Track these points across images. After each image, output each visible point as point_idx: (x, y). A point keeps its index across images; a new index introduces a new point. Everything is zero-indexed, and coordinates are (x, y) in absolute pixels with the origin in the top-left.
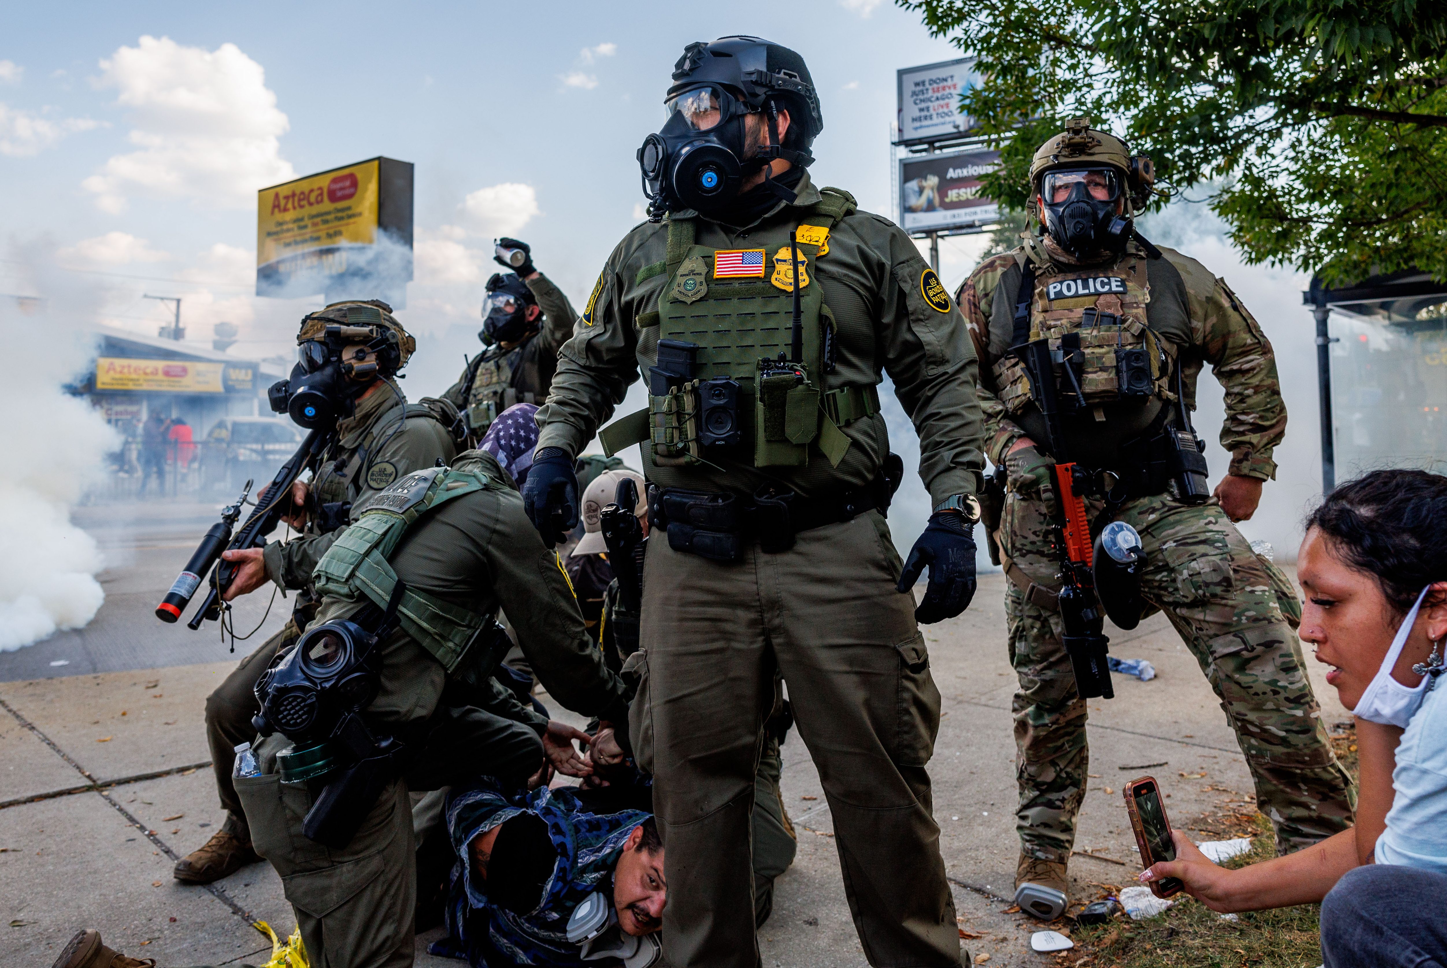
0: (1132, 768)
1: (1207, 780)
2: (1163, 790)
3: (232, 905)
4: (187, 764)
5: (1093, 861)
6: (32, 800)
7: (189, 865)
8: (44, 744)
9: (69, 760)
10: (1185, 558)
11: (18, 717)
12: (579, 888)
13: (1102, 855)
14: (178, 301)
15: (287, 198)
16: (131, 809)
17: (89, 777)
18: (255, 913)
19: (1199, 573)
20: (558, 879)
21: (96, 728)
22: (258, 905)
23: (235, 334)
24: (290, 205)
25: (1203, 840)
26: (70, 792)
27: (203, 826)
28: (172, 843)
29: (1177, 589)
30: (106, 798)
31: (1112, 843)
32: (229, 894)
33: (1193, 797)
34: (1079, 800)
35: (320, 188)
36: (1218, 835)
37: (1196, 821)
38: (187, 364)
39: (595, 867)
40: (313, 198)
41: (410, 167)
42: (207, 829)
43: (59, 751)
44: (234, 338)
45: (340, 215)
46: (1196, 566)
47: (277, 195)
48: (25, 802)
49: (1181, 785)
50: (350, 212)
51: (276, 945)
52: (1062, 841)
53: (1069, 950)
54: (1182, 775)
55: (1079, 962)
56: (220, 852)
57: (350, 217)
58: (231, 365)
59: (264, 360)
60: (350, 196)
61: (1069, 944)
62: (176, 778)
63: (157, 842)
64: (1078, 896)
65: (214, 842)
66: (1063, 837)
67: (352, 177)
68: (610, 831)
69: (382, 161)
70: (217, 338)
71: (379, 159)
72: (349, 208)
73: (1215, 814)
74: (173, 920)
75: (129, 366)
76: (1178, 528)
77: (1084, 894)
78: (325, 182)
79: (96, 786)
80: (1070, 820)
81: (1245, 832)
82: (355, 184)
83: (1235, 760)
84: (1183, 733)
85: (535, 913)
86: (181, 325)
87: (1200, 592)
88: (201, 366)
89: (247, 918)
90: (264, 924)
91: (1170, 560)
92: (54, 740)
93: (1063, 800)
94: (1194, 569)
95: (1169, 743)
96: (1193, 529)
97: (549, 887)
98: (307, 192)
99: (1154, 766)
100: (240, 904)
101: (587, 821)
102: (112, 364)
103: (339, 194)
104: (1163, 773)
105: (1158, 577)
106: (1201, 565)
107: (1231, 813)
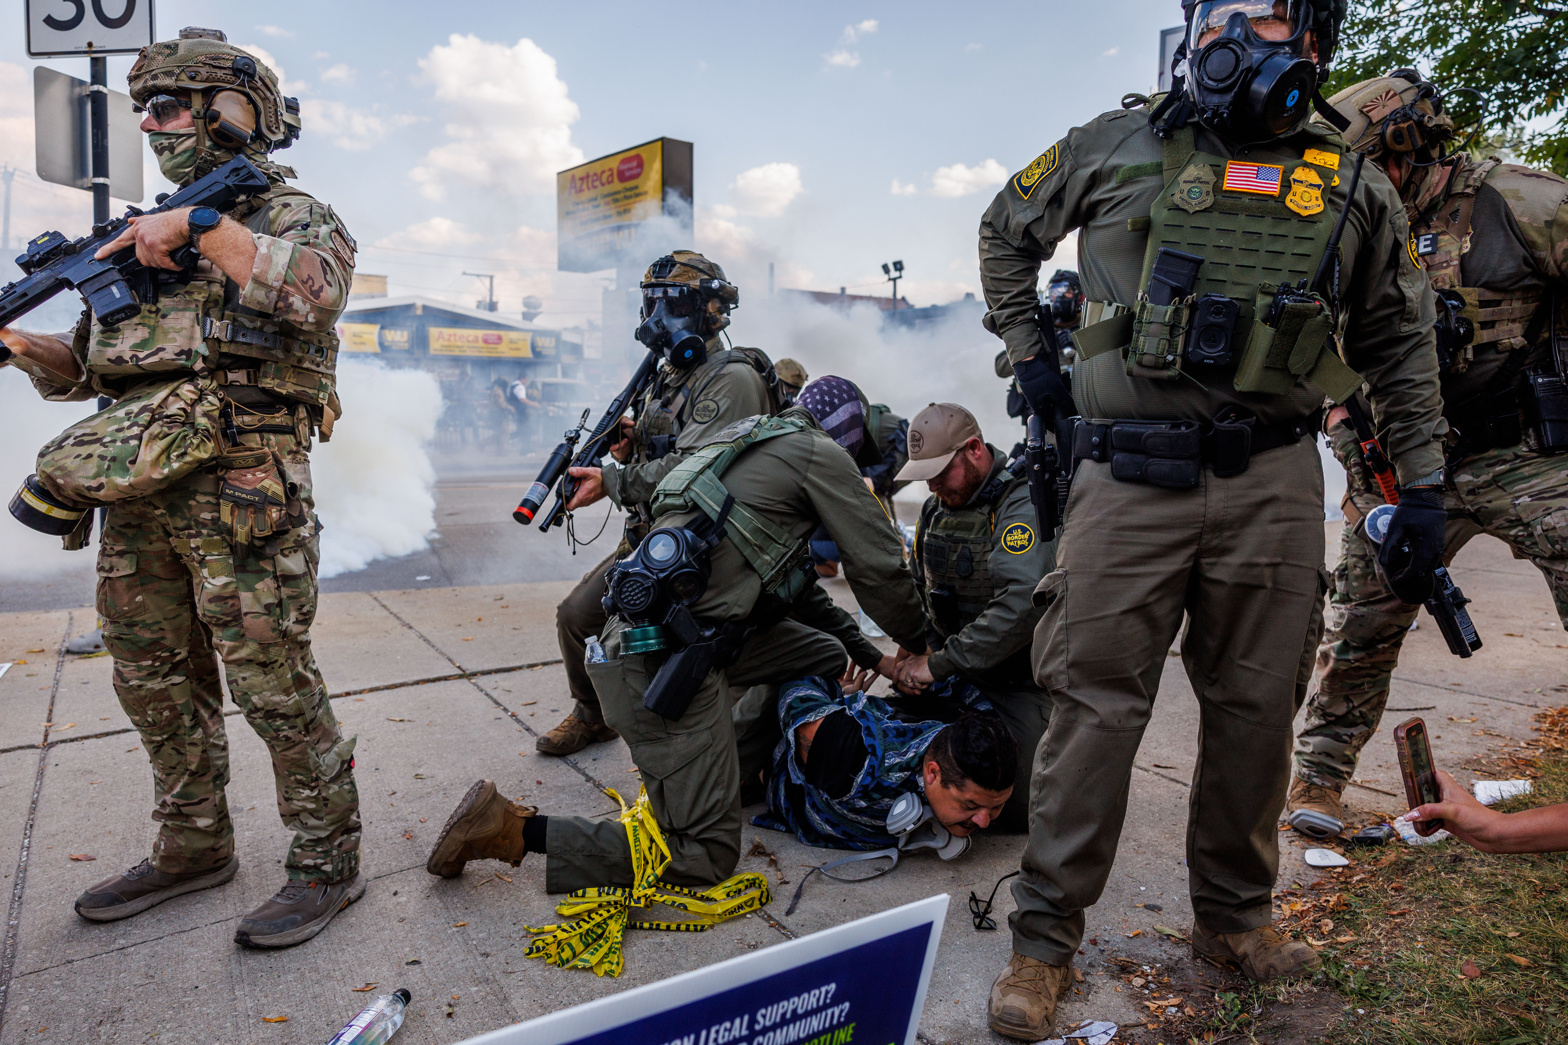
0: (1398, 710)
1: (1478, 725)
2: (1431, 732)
3: (584, 774)
4: (535, 662)
5: (1363, 791)
6: (417, 683)
7: (548, 740)
8: (421, 640)
9: (442, 653)
10: (1540, 513)
11: (398, 618)
12: (885, 784)
13: (1373, 786)
14: (491, 278)
15: (582, 179)
16: (495, 694)
17: (459, 667)
18: (603, 782)
19: (1554, 528)
20: (868, 774)
21: (459, 630)
22: (606, 776)
23: (539, 306)
24: (585, 186)
25: (1478, 779)
26: (446, 678)
27: (553, 711)
28: (530, 723)
29: (1535, 543)
30: (475, 684)
31: (1381, 776)
32: (581, 765)
33: (1465, 739)
34: (1366, 738)
35: (611, 170)
36: (1492, 775)
37: (1468, 762)
38: (502, 333)
39: (901, 768)
40: (604, 179)
41: (690, 146)
42: (557, 714)
43: (433, 646)
44: (539, 310)
45: (628, 194)
46: (1551, 521)
47: (573, 176)
48: (413, 684)
49: (1450, 728)
50: (637, 191)
51: (624, 808)
52: (1342, 772)
53: (1344, 867)
54: (1451, 719)
55: (1355, 878)
56: (573, 732)
57: (637, 195)
58: (536, 333)
59: (565, 329)
60: (637, 176)
61: (1344, 861)
62: (527, 672)
63: (518, 721)
64: (1350, 821)
65: (566, 723)
66: (1344, 768)
67: (638, 157)
68: (913, 739)
69: (664, 141)
70: (525, 310)
71: (662, 139)
72: (636, 187)
73: (1489, 756)
74: (539, 783)
75: (455, 335)
76: (1534, 481)
77: (1355, 819)
78: (614, 164)
79: (465, 675)
80: (1354, 755)
81: (1523, 775)
82: (641, 165)
83: (1508, 709)
84: (1451, 681)
85: (845, 799)
86: (495, 299)
87: (1558, 547)
88: (513, 335)
89: (598, 786)
90: (613, 791)
91: (1523, 515)
92: (429, 637)
93: (1351, 736)
94: (1548, 524)
95: (1435, 690)
96: (1551, 483)
97: (859, 779)
98: (599, 173)
99: (1421, 709)
100: (591, 774)
101: (895, 728)
102: (441, 333)
103: (628, 174)
104: (1431, 717)
105: (1513, 532)
106: (1556, 520)
107: (1507, 756)
